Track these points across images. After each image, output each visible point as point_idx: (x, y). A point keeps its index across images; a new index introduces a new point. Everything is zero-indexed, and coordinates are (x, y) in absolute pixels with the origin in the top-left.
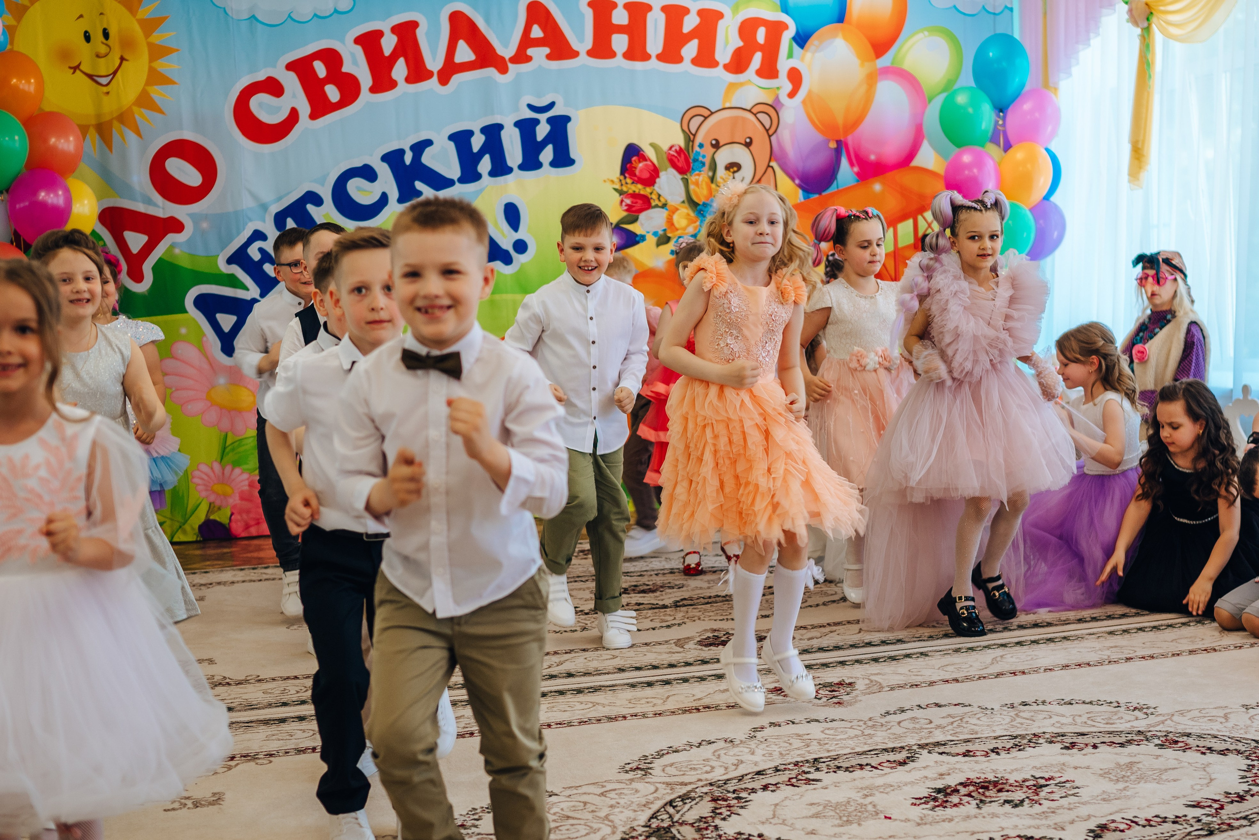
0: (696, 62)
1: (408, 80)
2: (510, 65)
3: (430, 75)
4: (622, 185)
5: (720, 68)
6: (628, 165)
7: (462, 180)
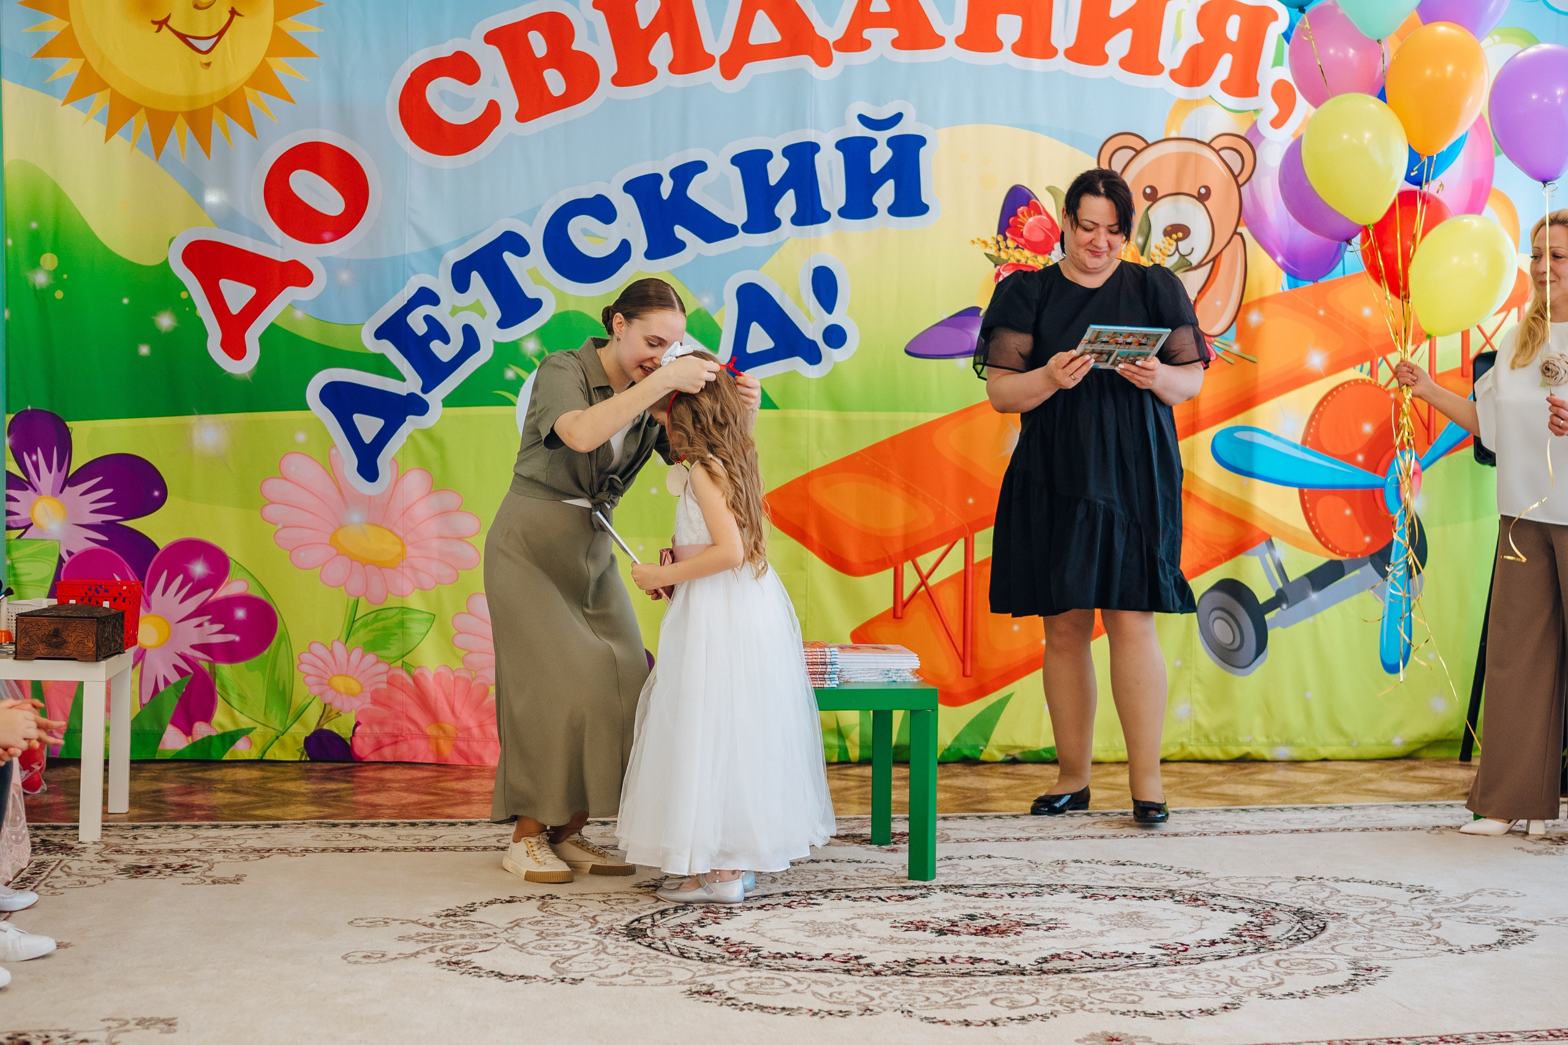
0: (1127, 64)
1: (673, 68)
2: (834, 52)
3: (709, 60)
4: (1000, 249)
5: (1166, 72)
6: (1011, 220)
7: (748, 228)
